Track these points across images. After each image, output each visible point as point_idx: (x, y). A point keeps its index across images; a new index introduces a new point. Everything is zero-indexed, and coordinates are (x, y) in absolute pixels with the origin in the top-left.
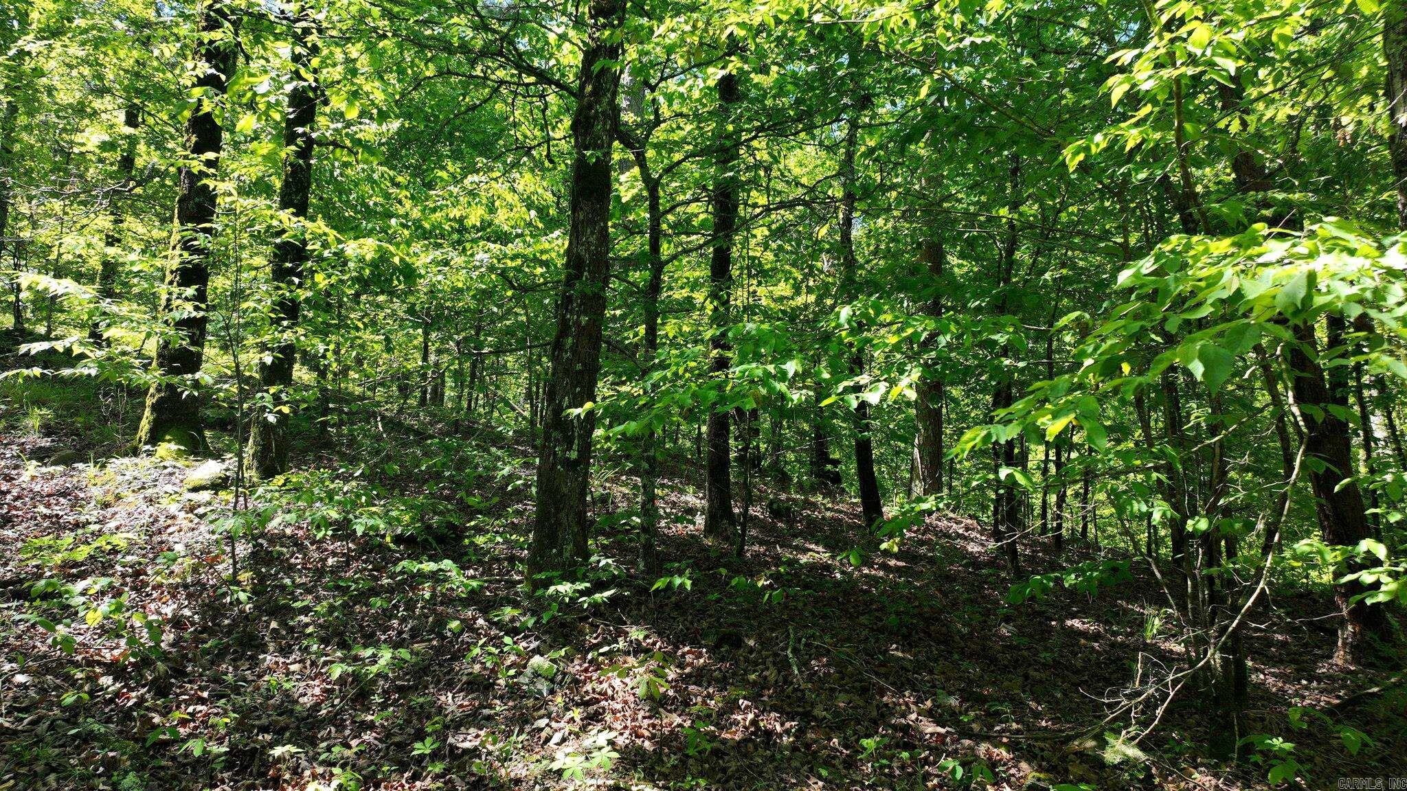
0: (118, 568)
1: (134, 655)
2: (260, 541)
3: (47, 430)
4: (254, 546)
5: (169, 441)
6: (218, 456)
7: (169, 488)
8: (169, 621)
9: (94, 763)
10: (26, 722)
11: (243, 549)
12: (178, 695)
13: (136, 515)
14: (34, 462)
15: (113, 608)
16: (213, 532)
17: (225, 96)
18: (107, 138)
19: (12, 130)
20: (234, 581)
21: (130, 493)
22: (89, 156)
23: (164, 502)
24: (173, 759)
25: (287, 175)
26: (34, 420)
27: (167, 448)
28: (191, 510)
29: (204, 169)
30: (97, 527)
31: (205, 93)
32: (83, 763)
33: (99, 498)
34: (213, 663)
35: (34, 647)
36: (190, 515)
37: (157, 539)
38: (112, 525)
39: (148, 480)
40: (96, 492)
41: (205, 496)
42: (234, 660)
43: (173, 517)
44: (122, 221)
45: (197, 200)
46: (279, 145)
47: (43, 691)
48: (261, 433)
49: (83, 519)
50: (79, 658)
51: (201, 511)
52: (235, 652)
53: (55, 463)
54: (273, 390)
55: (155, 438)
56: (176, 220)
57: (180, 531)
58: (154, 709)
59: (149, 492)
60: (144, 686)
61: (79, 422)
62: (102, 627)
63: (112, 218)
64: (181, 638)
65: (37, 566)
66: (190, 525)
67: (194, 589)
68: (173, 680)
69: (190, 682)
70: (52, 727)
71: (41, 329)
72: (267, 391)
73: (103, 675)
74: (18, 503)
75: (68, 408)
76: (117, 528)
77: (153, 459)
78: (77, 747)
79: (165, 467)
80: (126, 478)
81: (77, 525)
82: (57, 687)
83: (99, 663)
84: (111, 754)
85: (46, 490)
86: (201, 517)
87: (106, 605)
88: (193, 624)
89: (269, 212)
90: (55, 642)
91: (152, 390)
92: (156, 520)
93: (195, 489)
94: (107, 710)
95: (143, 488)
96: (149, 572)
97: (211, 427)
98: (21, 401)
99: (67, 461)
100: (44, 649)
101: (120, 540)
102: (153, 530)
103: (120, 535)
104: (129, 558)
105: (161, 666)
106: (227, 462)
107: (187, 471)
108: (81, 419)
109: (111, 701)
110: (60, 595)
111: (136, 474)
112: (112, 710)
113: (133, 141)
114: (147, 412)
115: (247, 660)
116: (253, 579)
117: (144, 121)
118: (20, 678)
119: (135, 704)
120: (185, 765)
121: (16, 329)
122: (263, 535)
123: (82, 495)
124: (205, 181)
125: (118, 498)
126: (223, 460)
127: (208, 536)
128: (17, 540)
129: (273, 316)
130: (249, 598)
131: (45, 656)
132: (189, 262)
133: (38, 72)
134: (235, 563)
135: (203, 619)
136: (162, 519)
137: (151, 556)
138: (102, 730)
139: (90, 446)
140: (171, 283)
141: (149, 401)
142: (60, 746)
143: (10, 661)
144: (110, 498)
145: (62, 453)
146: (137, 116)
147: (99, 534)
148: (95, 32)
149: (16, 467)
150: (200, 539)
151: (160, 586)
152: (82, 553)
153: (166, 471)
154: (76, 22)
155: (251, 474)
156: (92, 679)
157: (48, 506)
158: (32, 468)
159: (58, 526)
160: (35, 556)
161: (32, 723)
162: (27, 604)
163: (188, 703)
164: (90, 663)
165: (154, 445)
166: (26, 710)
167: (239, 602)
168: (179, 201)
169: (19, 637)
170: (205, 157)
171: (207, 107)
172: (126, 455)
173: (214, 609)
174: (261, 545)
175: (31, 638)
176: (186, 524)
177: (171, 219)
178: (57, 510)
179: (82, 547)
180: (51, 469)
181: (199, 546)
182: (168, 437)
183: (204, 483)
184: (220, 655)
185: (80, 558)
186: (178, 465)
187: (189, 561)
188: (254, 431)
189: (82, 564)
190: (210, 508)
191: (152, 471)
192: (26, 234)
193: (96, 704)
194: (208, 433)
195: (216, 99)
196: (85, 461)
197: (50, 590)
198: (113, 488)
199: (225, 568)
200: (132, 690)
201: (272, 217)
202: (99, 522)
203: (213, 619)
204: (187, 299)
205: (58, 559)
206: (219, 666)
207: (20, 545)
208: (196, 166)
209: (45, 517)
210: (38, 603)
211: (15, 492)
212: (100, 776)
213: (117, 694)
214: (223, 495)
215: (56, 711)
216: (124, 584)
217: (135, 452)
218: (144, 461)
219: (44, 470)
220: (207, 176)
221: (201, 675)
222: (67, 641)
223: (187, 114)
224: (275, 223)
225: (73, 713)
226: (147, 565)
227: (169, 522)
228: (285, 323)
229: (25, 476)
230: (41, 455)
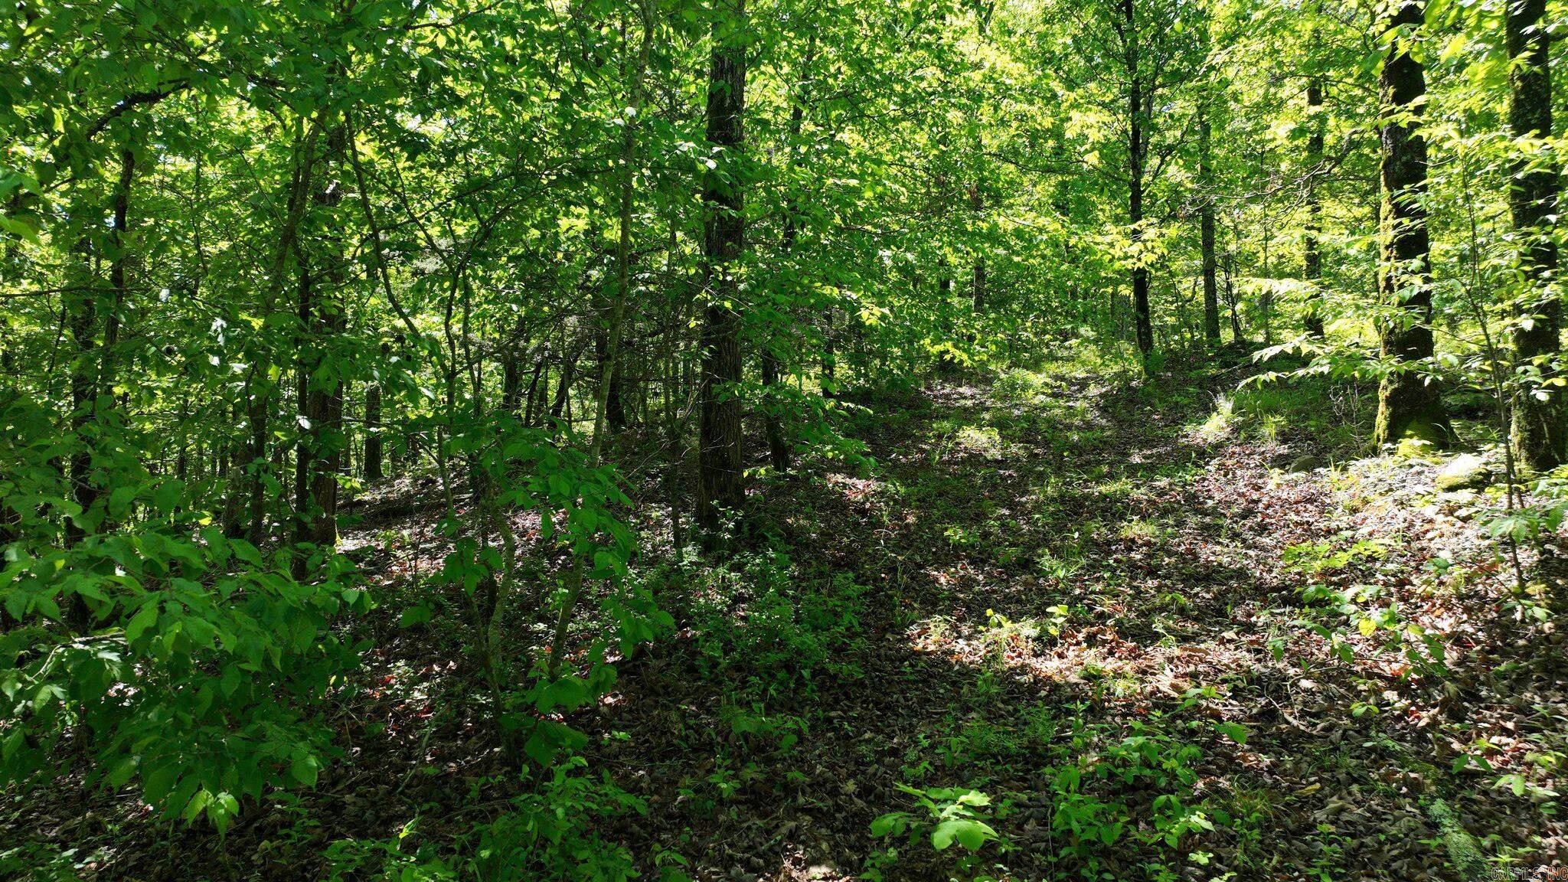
0: (1379, 576)
1: (1416, 670)
2: (1547, 546)
3: (1284, 437)
4: (1542, 553)
5: (1411, 437)
6: (1472, 448)
7: (1420, 489)
8: (1448, 637)
9: (1397, 781)
10: (1319, 727)
11: (1528, 557)
12: (1476, 722)
13: (1388, 520)
14: (1277, 470)
15: (1387, 618)
16: (1484, 537)
17: (1423, 27)
18: (1293, 126)
19: (1208, 148)
20: (1522, 595)
21: (1377, 496)
22: (1280, 151)
23: (1418, 505)
24: (1485, 793)
25: (1517, 93)
26: (1270, 427)
27: (1410, 445)
28: (1451, 512)
29: (1414, 118)
30: (1349, 533)
31: (1400, 33)
32: (1385, 779)
33: (1346, 503)
34: (1512, 689)
35: (1312, 654)
36: (1450, 518)
37: (1415, 545)
38: (1364, 530)
39: (1395, 482)
40: (1341, 497)
41: (1465, 496)
42: (1540, 689)
43: (1431, 521)
44: (1319, 209)
45: (1404, 159)
46: (1501, 59)
47: (1329, 698)
48: (1526, 417)
49: (1333, 525)
50: (1358, 668)
51: (1463, 512)
52: (1539, 679)
53: (1297, 470)
54: (1538, 360)
55: (1394, 434)
56: (1384, 189)
57: (1442, 536)
58: (1450, 733)
59: (1398, 494)
60: (1434, 706)
61: (1312, 425)
62: (1376, 638)
63: (1309, 208)
64: (1466, 657)
65: (1299, 573)
66: (1452, 529)
67: (1470, 601)
68: (1466, 704)
69: (1487, 708)
70: (1344, 736)
71: (1260, 338)
72: (1530, 363)
73: (1386, 689)
74: (1270, 511)
75: (1298, 413)
76: (1371, 535)
77: (1396, 458)
78: (1375, 761)
79: (1411, 466)
80: (1370, 480)
81: (1329, 532)
82: (1342, 697)
83: (1380, 677)
84: (1412, 775)
85: (1293, 498)
86: (1465, 519)
87: (1377, 615)
88: (1478, 642)
89: (1501, 145)
90: (1333, 651)
91: (1384, 382)
92: (1411, 525)
93: (1452, 489)
94: (1398, 727)
95: (1391, 490)
96: (1415, 582)
97: (1457, 416)
98: (1254, 411)
99: (1308, 467)
100: (1322, 656)
101: (1376, 546)
102: (1409, 535)
103: (1374, 542)
104: (1390, 567)
105: (1451, 687)
106: (1485, 455)
107: (1437, 468)
108: (1312, 423)
109: (1399, 718)
110: (1328, 603)
111: (1380, 475)
112: (1403, 728)
113: (1322, 118)
114: (1382, 407)
115: (1558, 690)
116: (1547, 593)
117: (1327, 93)
118: (1306, 684)
119: (1428, 724)
120: (1501, 803)
121: (1237, 342)
122: (1550, 540)
123: (1328, 501)
124: (1417, 132)
125: (1366, 502)
126: (1480, 453)
127: (1477, 542)
128: (1275, 547)
129: (1527, 268)
130: (1549, 616)
131: (1323, 664)
132: (1410, 230)
133: (1225, 83)
134: (1520, 573)
135: (1490, 636)
136: (1418, 523)
137: (1413, 564)
138: (1398, 748)
139: (1327, 449)
140: (1388, 259)
141: (1382, 395)
142: (1358, 757)
143: (1293, 666)
144: (1357, 503)
145: (1301, 459)
146: (1319, 92)
147: (1352, 541)
148: (1272, 19)
149: (1261, 476)
150: (1467, 545)
151: (1431, 597)
152: (1341, 560)
153: (1413, 470)
154: (1253, 18)
155: (1522, 466)
156: (1377, 692)
157: (1297, 513)
158: (1275, 476)
159: (1311, 533)
160: (1295, 563)
161: (1324, 729)
162: (1297, 611)
163: (1491, 733)
164: (1370, 676)
165: (1395, 442)
166: (1316, 715)
167: (1534, 620)
168: (1384, 167)
169: (1296, 643)
170: (1411, 106)
171: (1403, 48)
172: (1366, 455)
173: (1504, 628)
174: (1551, 552)
175: (1308, 645)
176: (1447, 529)
177: (1376, 189)
178: (1306, 517)
179: (1340, 554)
180: (1294, 476)
181: (1467, 554)
182: (1409, 432)
183: (1461, 481)
184: (1520, 681)
185: (1340, 565)
186: (1426, 462)
187: (1458, 572)
188: (1516, 415)
189: (1342, 572)
190: (1473, 510)
191: (1397, 471)
192: (1232, 248)
193: (1385, 718)
194: (1455, 424)
195: (1413, 35)
196: (1326, 465)
197: (1321, 596)
198: (1358, 492)
199: (1507, 579)
200: (1421, 709)
201: (1506, 149)
202: (1351, 528)
203: (1503, 637)
204: (1413, 272)
205: (1318, 565)
206: (1521, 693)
207: (1279, 552)
208: (1404, 118)
209: (1297, 524)
210: (1306, 610)
211: (1265, 500)
212: (1405, 796)
213: (1406, 712)
214: (1489, 492)
215: (1346, 721)
216: (1390, 594)
217: (1375, 452)
218: (1386, 461)
219: (1287, 477)
220: (1418, 125)
221: (1500, 702)
222: (1345, 649)
223: (1381, 65)
224: (1512, 155)
225: (1365, 724)
226: (1410, 574)
227: (1427, 526)
228: (1547, 274)
229: (1271, 485)
230: (1281, 462)
